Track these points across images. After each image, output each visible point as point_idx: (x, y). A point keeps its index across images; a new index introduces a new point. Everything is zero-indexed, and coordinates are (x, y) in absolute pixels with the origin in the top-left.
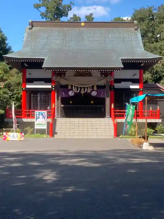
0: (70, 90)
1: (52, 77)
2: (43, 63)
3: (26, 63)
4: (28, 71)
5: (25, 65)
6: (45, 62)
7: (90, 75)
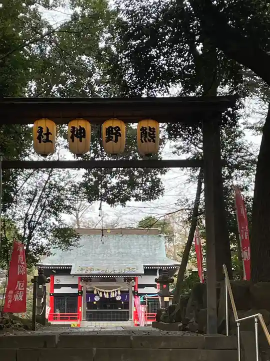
0: (95, 295)
1: (79, 283)
2: (70, 270)
3: (55, 269)
4: (56, 277)
5: (54, 271)
6: (73, 268)
7: (114, 280)
